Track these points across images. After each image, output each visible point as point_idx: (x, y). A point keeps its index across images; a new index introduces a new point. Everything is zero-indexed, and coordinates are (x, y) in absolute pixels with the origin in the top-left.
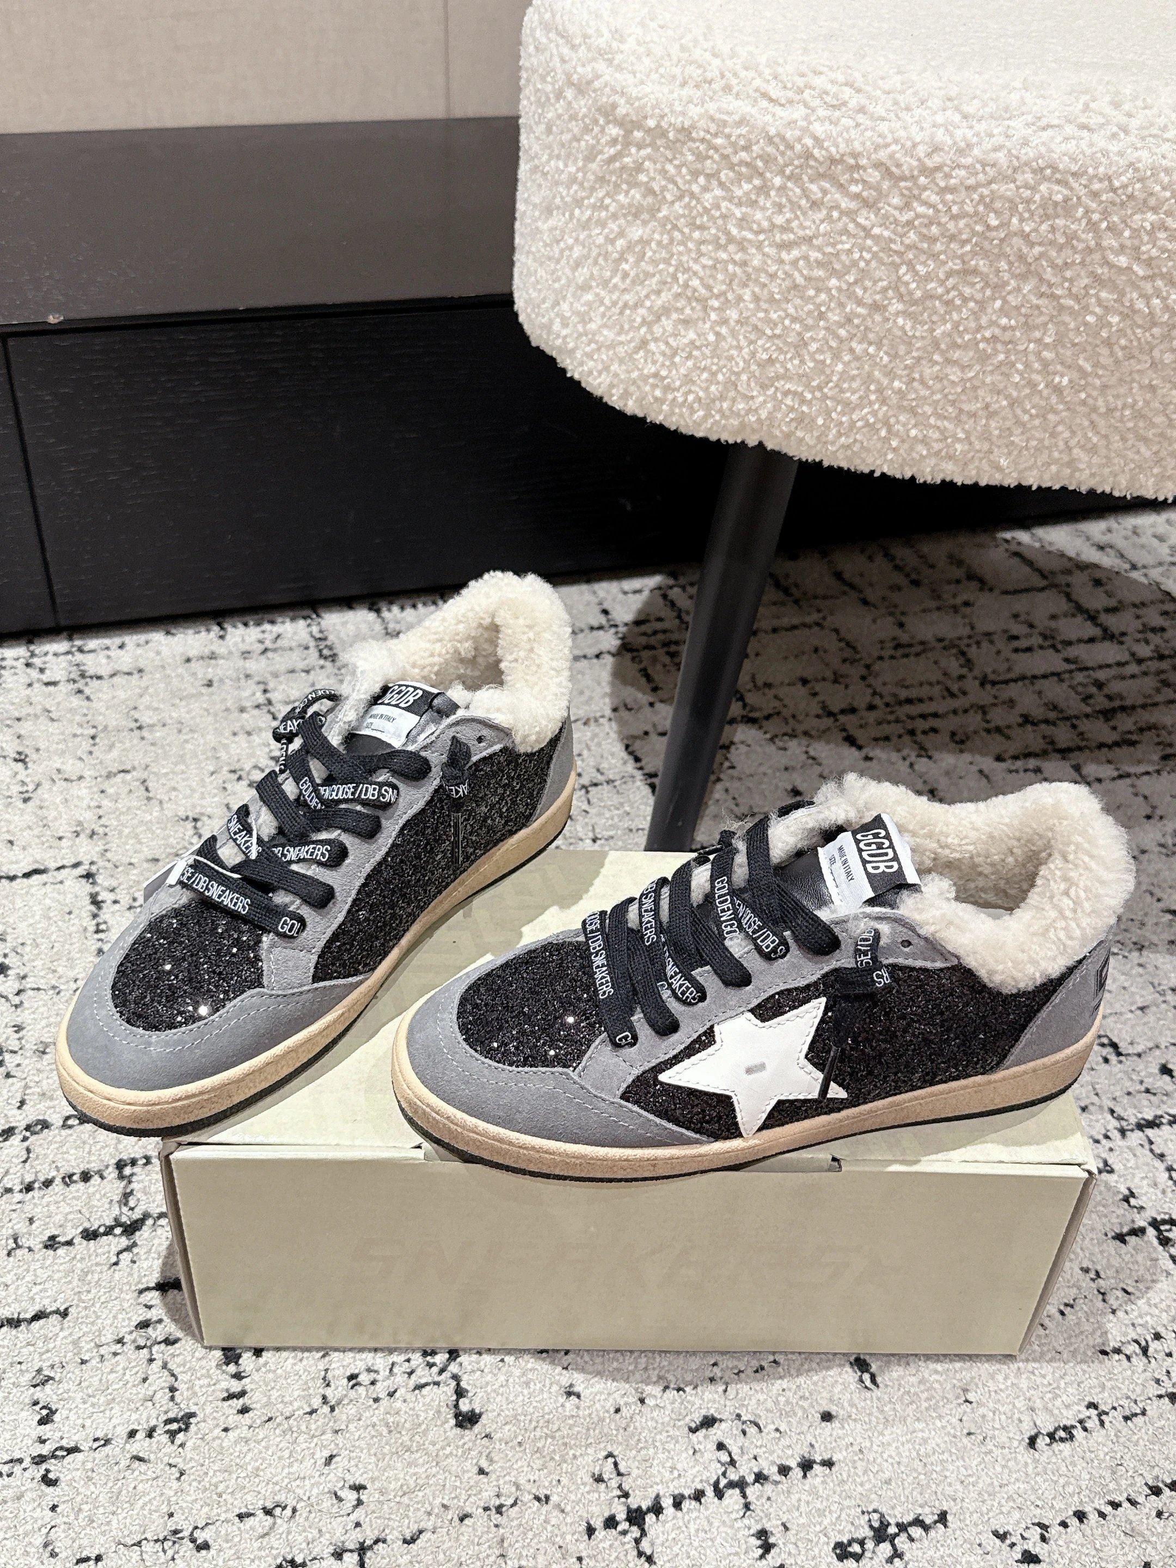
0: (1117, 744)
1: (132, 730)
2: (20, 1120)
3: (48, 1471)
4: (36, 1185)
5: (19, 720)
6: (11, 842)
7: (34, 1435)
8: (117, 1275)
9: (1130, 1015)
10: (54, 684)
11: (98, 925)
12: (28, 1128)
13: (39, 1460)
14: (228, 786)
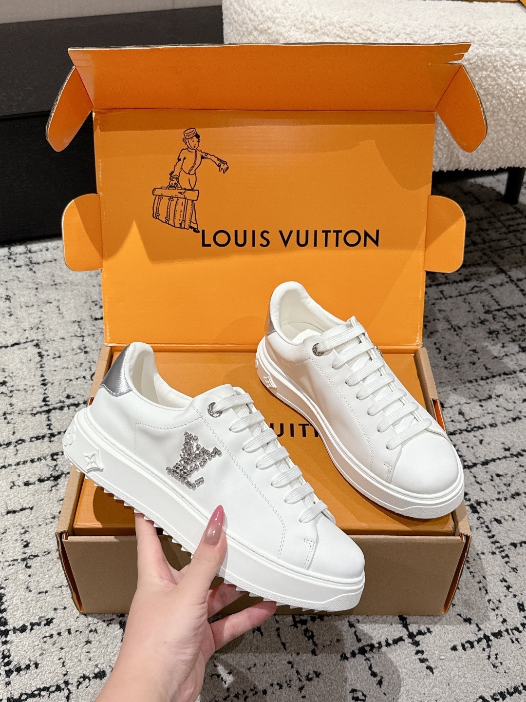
0: (461, 281)
1: (52, 285)
2: (13, 439)
3: (27, 564)
4: (21, 463)
5: (6, 282)
6: (6, 332)
7: (22, 551)
8: (51, 495)
9: (450, 392)
10: (20, 266)
11: (41, 365)
12: (16, 442)
13: (24, 560)
14: (92, 308)
